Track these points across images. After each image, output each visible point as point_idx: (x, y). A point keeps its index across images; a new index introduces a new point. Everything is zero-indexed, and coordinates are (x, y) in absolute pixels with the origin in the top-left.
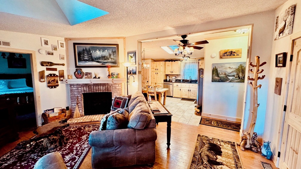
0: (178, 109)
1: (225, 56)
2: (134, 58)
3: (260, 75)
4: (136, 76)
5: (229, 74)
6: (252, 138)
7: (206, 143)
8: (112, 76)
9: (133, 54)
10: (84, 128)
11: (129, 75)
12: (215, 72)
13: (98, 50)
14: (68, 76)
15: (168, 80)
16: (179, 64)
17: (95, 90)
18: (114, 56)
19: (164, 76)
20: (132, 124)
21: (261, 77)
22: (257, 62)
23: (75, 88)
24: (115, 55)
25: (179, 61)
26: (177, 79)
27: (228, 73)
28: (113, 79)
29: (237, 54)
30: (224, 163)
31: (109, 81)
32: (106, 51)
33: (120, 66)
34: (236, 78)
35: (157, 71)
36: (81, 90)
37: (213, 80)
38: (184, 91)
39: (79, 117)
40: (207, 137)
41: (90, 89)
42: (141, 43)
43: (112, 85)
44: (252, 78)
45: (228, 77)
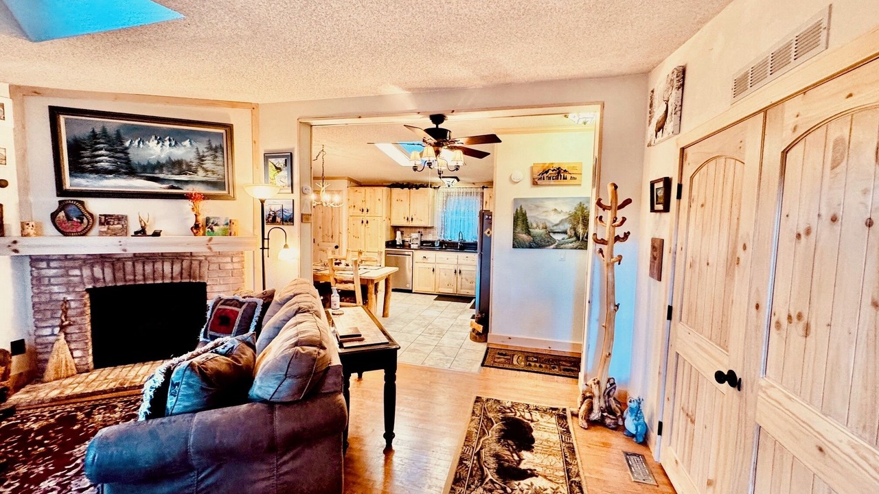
0: (426, 326)
1: (544, 179)
2: (285, 173)
3: (620, 232)
4: (293, 230)
5: (553, 226)
6: (604, 393)
7: (495, 418)
8: (207, 230)
9: (284, 159)
10: (89, 415)
11: (267, 228)
12: (520, 223)
13: (153, 137)
14: (23, 226)
15: (398, 243)
16: (431, 198)
17: (139, 277)
18: (218, 163)
19: (387, 230)
20: (262, 387)
21: (622, 236)
22: (612, 197)
23: (52, 272)
24: (220, 159)
25: (431, 187)
26: (424, 239)
27: (551, 225)
28: (210, 240)
29: (573, 176)
30: (539, 470)
31: (197, 245)
32: (187, 143)
33: (237, 196)
34: (570, 237)
35: (366, 216)
36: (82, 276)
37: (517, 244)
38: (443, 274)
39: (70, 373)
40: (499, 401)
41: (119, 275)
42: (311, 126)
43: (206, 259)
44: (602, 239)
45: (551, 234)
